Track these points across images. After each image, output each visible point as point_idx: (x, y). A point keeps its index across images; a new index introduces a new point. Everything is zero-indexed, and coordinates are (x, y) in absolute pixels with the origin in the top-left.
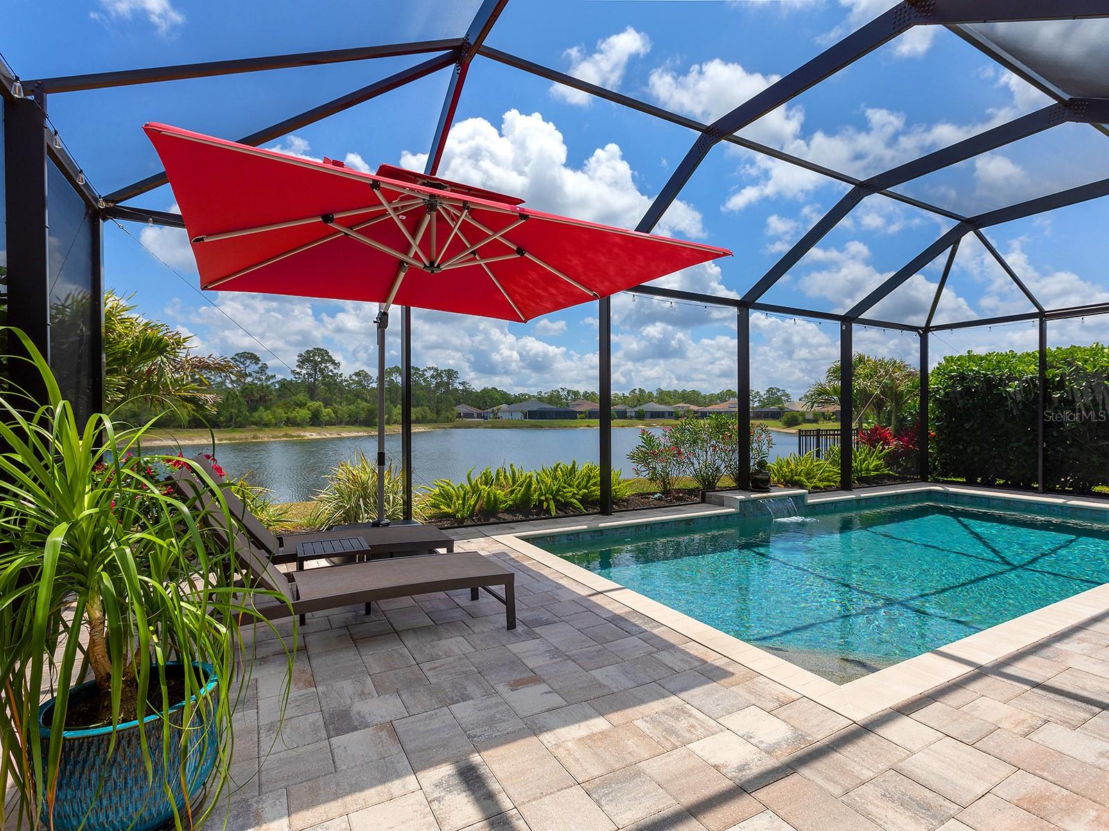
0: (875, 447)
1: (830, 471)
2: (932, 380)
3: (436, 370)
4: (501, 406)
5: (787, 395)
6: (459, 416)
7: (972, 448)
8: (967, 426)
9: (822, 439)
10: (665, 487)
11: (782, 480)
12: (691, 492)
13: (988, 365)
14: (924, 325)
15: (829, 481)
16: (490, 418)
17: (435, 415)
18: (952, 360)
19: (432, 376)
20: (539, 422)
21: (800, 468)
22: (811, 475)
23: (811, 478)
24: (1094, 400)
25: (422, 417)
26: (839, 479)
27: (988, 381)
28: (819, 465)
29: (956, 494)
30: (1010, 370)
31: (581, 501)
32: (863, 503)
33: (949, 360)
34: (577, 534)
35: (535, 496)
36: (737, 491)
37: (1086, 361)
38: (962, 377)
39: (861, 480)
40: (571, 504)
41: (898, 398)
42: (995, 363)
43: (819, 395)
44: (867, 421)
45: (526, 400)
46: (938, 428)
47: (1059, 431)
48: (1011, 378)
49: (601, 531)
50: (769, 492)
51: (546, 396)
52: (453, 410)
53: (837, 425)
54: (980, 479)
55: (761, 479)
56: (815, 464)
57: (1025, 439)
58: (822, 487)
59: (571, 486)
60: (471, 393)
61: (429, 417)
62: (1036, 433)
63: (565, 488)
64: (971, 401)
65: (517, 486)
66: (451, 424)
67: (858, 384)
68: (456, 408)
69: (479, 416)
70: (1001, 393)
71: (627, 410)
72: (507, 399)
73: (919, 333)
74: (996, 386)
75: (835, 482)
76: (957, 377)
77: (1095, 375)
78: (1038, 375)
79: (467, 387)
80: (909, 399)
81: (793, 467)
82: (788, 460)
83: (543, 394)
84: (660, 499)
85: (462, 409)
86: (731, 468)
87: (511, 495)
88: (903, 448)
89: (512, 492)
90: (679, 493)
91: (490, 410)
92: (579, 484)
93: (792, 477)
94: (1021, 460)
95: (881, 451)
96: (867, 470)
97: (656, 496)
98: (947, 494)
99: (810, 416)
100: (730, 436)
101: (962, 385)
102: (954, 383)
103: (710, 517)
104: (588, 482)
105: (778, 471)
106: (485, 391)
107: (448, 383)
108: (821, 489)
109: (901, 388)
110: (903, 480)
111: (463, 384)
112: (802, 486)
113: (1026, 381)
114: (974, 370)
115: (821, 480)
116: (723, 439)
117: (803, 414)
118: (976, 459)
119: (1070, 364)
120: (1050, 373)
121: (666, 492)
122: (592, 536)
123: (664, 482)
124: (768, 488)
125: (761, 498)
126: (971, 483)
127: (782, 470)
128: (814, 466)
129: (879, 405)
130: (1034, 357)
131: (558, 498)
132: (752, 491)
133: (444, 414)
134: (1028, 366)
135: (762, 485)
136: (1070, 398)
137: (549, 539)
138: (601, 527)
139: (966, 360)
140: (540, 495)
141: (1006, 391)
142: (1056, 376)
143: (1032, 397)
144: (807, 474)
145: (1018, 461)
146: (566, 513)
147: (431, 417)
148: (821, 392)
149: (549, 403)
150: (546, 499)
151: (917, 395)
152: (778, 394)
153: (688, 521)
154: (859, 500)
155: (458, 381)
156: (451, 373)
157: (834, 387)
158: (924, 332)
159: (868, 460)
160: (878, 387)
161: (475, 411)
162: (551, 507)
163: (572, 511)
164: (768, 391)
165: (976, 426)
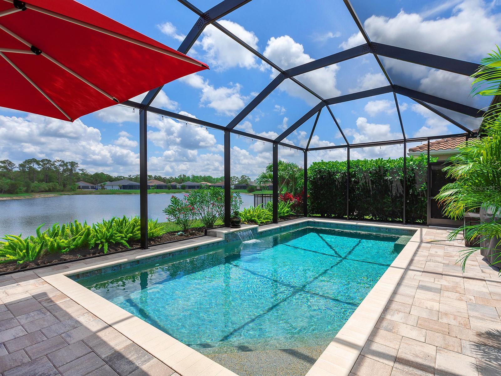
0: (286, 202)
1: (268, 214)
2: (309, 172)
3: (63, 162)
4: (107, 182)
5: (249, 179)
6: (79, 188)
7: (323, 202)
8: (322, 192)
9: (264, 199)
10: (185, 228)
11: (247, 220)
12: (199, 230)
13: (329, 166)
14: (305, 148)
15: (268, 219)
16: (99, 189)
17: (62, 187)
18: (316, 164)
19: (60, 165)
20: (129, 191)
21: (255, 213)
22: (260, 217)
23: (260, 218)
24: (365, 182)
25: (53, 188)
26: (272, 218)
27: (329, 173)
28: (263, 212)
29: (318, 223)
30: (337, 168)
31: (127, 242)
32: (283, 229)
33: (315, 164)
34: (119, 266)
35: (93, 241)
36: (224, 228)
37: (362, 166)
38: (320, 171)
39: (281, 217)
40: (121, 244)
41: (295, 180)
42: (331, 165)
43: (263, 178)
44: (283, 190)
45: (122, 179)
46: (311, 193)
47: (353, 194)
48: (337, 172)
49: (138, 261)
50: (240, 227)
51: (133, 177)
52: (74, 184)
53: (271, 192)
54: (326, 215)
55: (236, 221)
56: (262, 211)
57: (342, 198)
58: (265, 222)
59: (121, 232)
60: (87, 175)
61: (58, 188)
62: (346, 195)
63: (116, 234)
64: (323, 182)
65: (79, 235)
66: (73, 192)
67: (280, 173)
68: (77, 183)
69: (93, 188)
70: (334, 178)
71: (177, 185)
72: (110, 179)
73: (304, 151)
74: (332, 175)
75: (270, 219)
76: (318, 171)
77: (366, 171)
78: (347, 171)
79: (85, 172)
80: (299, 180)
81: (252, 213)
82: (249, 210)
83: (131, 176)
84: (181, 235)
85: (81, 184)
86: (222, 215)
87: (73, 242)
88: (297, 202)
89: (74, 240)
90: (192, 230)
91: (99, 185)
92: (128, 230)
93: (251, 218)
94: (341, 207)
95: (289, 204)
96: (284, 213)
97: (179, 233)
98: (315, 222)
99: (258, 188)
100: (221, 199)
101: (320, 175)
102: (316, 174)
103: (208, 245)
104: (133, 229)
105: (245, 216)
106: (97, 175)
107: (71, 170)
108: (264, 223)
109: (296, 176)
110: (297, 216)
111: (82, 170)
112: (256, 223)
113: (343, 173)
114: (324, 168)
115: (264, 219)
116: (217, 200)
117: (256, 187)
118: (325, 206)
119: (357, 167)
120: (351, 170)
121: (185, 231)
122: (131, 265)
123: (184, 225)
124: (239, 225)
125: (236, 231)
126: (322, 217)
127: (246, 215)
128: (261, 212)
129: (288, 183)
130: (345, 163)
131: (111, 240)
132: (232, 228)
133: (69, 187)
134: (343, 167)
135: (236, 224)
136: (358, 181)
137: (96, 272)
138: (138, 259)
139: (321, 164)
140: (96, 240)
141: (336, 178)
142: (353, 172)
143: (345, 180)
144: (258, 216)
145: (340, 207)
146: (116, 250)
147: (59, 188)
148: (264, 177)
149: (135, 181)
150: (102, 243)
151: (303, 179)
152: (246, 178)
153: (196, 248)
154: (281, 228)
155: (78, 168)
156: (73, 164)
157: (269, 175)
158: (306, 151)
159: (284, 209)
160: (288, 175)
161: (90, 185)
162: (105, 247)
163: (121, 248)
164: (241, 177)
165: (325, 192)
